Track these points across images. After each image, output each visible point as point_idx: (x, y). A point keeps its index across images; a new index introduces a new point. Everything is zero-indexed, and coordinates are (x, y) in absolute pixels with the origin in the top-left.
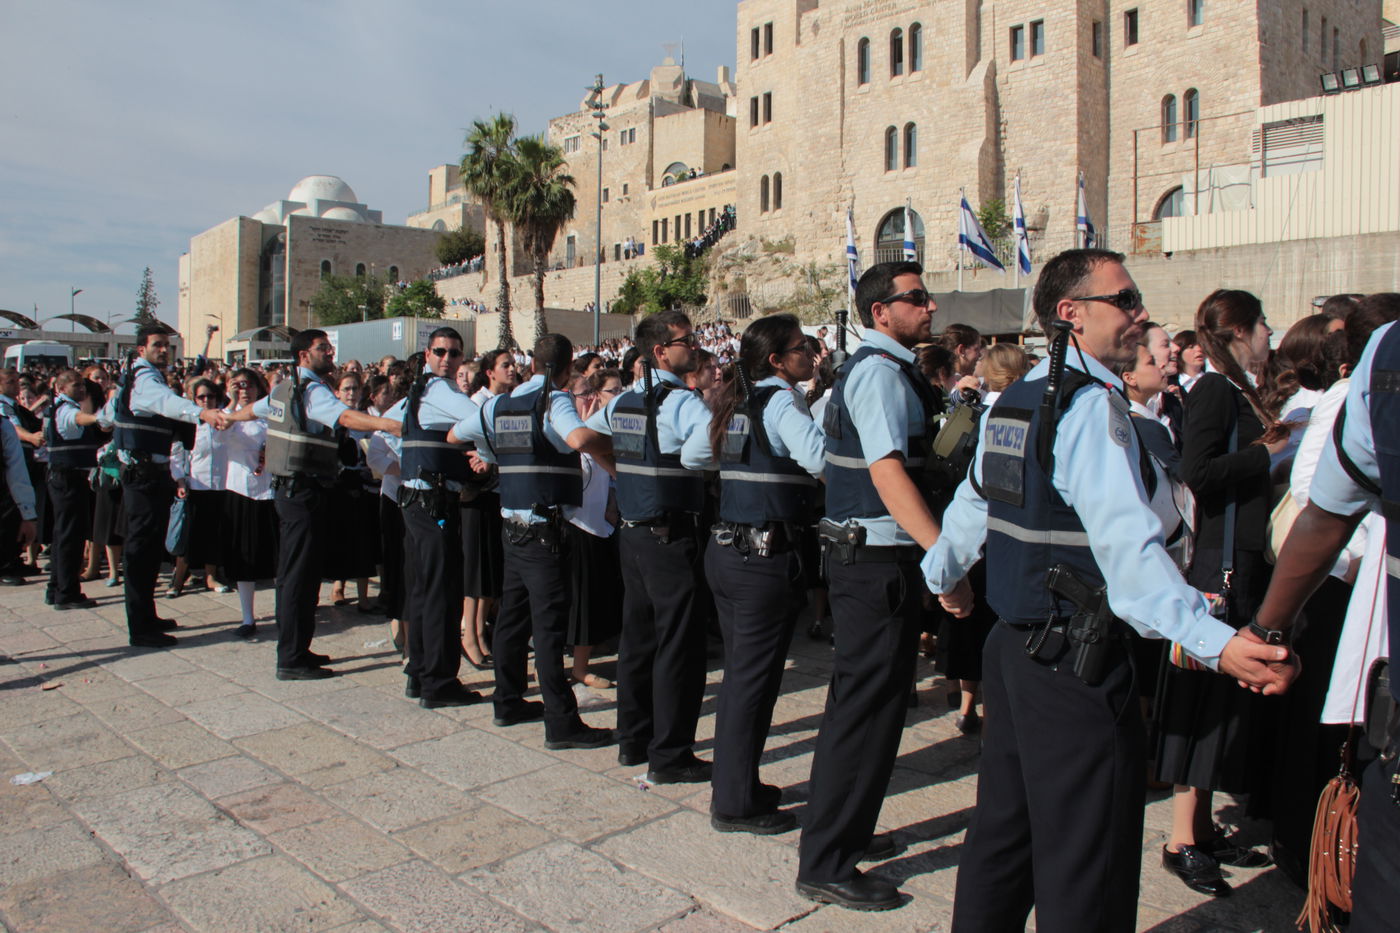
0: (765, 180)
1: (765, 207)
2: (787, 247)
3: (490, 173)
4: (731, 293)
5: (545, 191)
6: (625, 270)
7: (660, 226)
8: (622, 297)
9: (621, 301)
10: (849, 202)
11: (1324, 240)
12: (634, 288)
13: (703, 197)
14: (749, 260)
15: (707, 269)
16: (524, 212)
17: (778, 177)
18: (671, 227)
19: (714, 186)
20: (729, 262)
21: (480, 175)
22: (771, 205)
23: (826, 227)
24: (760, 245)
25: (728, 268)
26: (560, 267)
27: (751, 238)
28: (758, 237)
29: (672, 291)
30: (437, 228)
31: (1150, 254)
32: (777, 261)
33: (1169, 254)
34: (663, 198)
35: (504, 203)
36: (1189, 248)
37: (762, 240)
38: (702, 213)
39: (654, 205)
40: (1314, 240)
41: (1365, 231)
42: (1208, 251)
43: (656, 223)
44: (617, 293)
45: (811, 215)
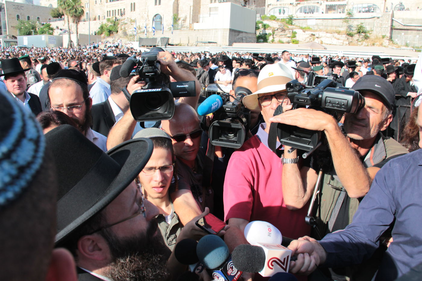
0: (132, 4)
1: (132, 10)
2: (134, 21)
3: (65, 4)
4: (123, 31)
5: (77, 10)
6: (101, 23)
7: (109, 13)
8: (99, 30)
9: (99, 31)
10: (147, 12)
11: (218, 29)
12: (102, 28)
13: (118, 6)
14: (126, 24)
15: (119, 24)
16: (73, 14)
17: (134, 4)
18: (111, 13)
19: (121, 3)
20: (122, 24)
21: (62, 5)
22: (133, 10)
23: (142, 17)
24: (130, 20)
25: (122, 25)
26: (84, 21)
27: (128, 18)
28: (129, 18)
29: (111, 29)
30: (50, 6)
31: (192, 30)
32: (132, 24)
33: (195, 30)
34: (109, 5)
35: (68, 12)
36: (198, 29)
37: (130, 19)
38: (118, 10)
39: (107, 7)
40: (216, 29)
41: (224, 28)
42: (201, 30)
43: (108, 11)
44: (98, 29)
45: (139, 14)
